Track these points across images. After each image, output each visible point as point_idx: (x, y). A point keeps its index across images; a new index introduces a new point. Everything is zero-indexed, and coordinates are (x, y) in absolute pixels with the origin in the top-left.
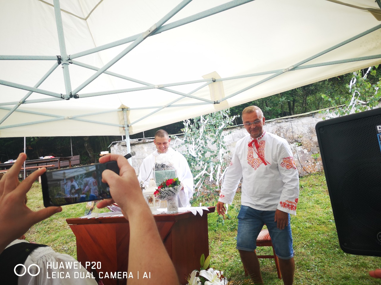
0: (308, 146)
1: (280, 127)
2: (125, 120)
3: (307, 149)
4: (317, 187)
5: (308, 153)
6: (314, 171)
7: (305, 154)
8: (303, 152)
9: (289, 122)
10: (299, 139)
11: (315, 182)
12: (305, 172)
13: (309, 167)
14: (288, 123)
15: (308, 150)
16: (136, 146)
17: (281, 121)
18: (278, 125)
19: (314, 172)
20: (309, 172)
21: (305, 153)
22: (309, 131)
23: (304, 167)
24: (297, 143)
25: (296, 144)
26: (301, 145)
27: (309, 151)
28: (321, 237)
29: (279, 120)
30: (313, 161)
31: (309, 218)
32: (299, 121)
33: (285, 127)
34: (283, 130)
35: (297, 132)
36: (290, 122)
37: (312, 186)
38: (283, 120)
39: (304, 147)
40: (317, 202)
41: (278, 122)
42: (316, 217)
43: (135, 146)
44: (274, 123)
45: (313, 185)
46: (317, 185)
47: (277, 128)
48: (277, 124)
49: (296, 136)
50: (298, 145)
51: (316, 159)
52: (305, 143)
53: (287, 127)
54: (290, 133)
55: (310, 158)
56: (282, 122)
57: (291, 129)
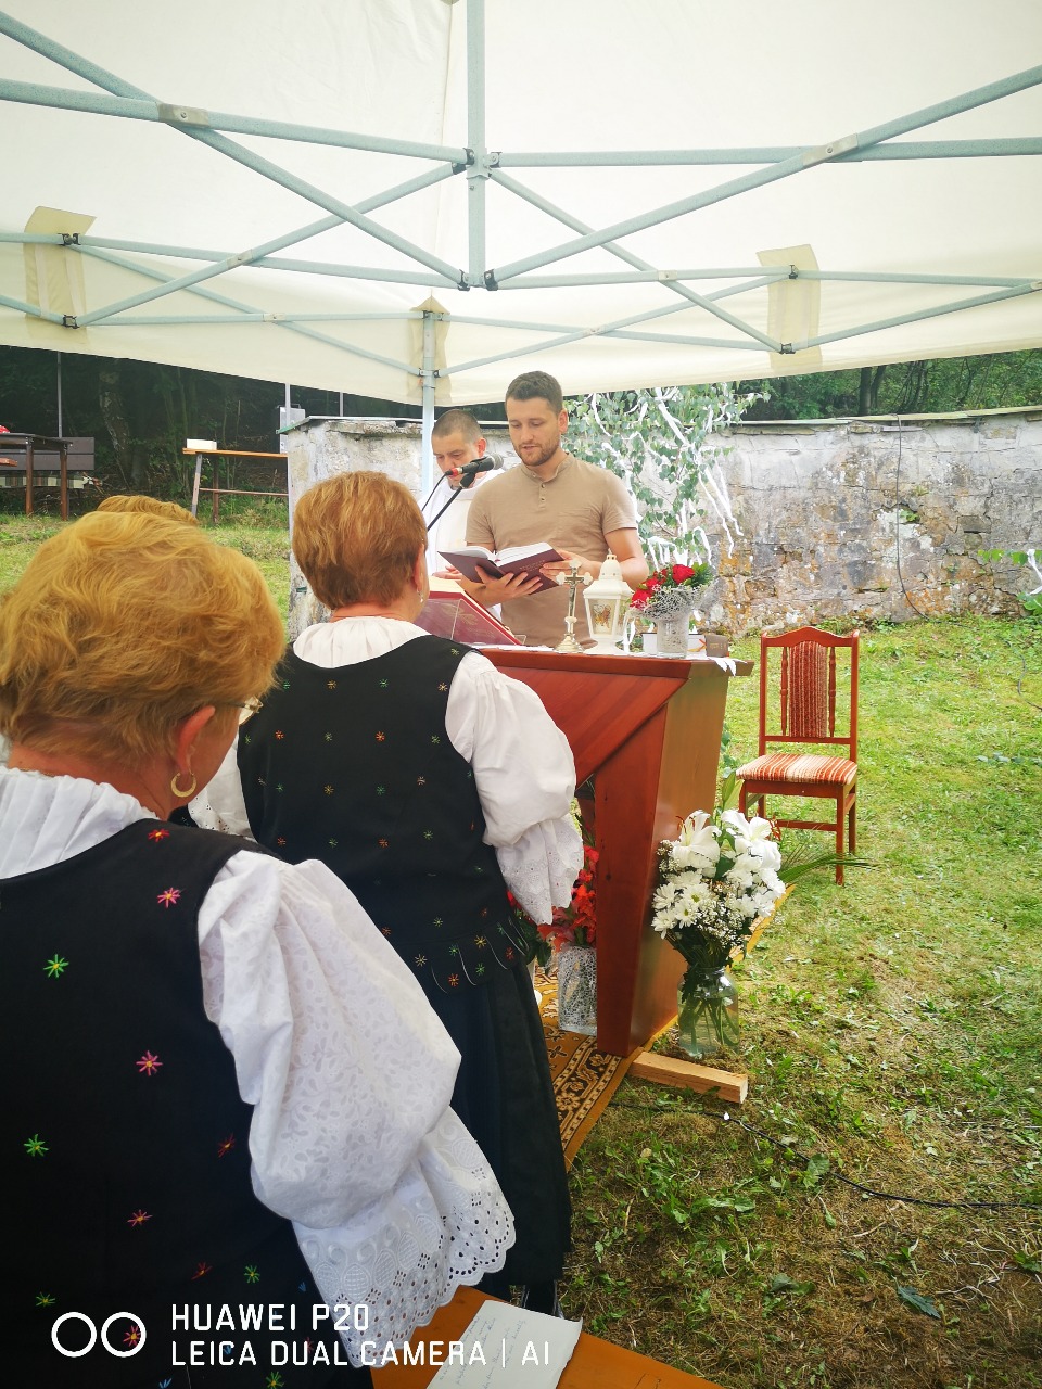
0: (937, 525)
1: (861, 449)
2: (429, 354)
3: (934, 536)
4: (943, 661)
5: (932, 549)
6: (940, 610)
7: (924, 552)
8: (919, 545)
9: (893, 435)
10: (913, 499)
11: (938, 646)
12: (910, 608)
13: (926, 596)
14: (890, 440)
15: (934, 539)
16: (386, 442)
17: (868, 430)
18: (857, 440)
19: (936, 613)
20: (922, 611)
21: (922, 547)
22: (953, 475)
23: (911, 594)
24: (906, 514)
25: (901, 516)
26: (916, 521)
27: (935, 544)
28: (952, 800)
29: (862, 426)
30: (943, 576)
31: (918, 746)
32: (928, 437)
33: (876, 453)
34: (869, 462)
35: (912, 474)
36: (897, 435)
37: (926, 654)
38: (874, 426)
39: (923, 530)
40: (941, 704)
41: (859, 430)
42: (937, 743)
43: (384, 441)
44: (843, 432)
45: (930, 652)
46: (942, 656)
47: (851, 451)
48: (852, 436)
49: (906, 488)
50: (908, 517)
51: (951, 574)
52: (930, 514)
53: (883, 452)
54: (891, 475)
55: (936, 566)
56: (872, 433)
57: (895, 460)
